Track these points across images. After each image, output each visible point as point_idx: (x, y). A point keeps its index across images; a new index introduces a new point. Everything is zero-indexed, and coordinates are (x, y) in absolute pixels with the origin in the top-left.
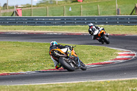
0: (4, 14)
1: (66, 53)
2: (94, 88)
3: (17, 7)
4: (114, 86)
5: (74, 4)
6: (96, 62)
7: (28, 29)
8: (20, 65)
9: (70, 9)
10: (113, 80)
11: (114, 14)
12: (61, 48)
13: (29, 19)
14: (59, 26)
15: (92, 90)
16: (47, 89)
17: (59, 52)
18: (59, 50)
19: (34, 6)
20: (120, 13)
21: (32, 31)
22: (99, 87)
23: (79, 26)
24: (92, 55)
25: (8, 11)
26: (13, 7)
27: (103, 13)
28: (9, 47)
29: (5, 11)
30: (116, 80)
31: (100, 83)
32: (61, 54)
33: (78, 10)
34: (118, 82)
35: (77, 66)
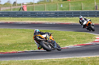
0: (14, 9)
1: (46, 38)
2: (79, 62)
3: (23, 4)
4: (93, 61)
5: (64, 2)
6: (80, 44)
7: (31, 20)
8: (26, 45)
9: (62, 6)
10: (92, 56)
11: (94, 9)
12: (42, 34)
13: (32, 13)
14: (53, 18)
15: (77, 63)
16: (44, 63)
17: (40, 37)
18: (40, 35)
19: (35, 4)
20: (98, 8)
21: (34, 22)
22: (82, 62)
23: (68, 18)
24: (78, 38)
25: (17, 7)
26: (20, 5)
27: (85, 9)
28: (17, 33)
29: (15, 7)
30: (95, 56)
31: (83, 59)
32: (41, 38)
33: (67, 6)
34: (96, 58)
35: (54, 48)
